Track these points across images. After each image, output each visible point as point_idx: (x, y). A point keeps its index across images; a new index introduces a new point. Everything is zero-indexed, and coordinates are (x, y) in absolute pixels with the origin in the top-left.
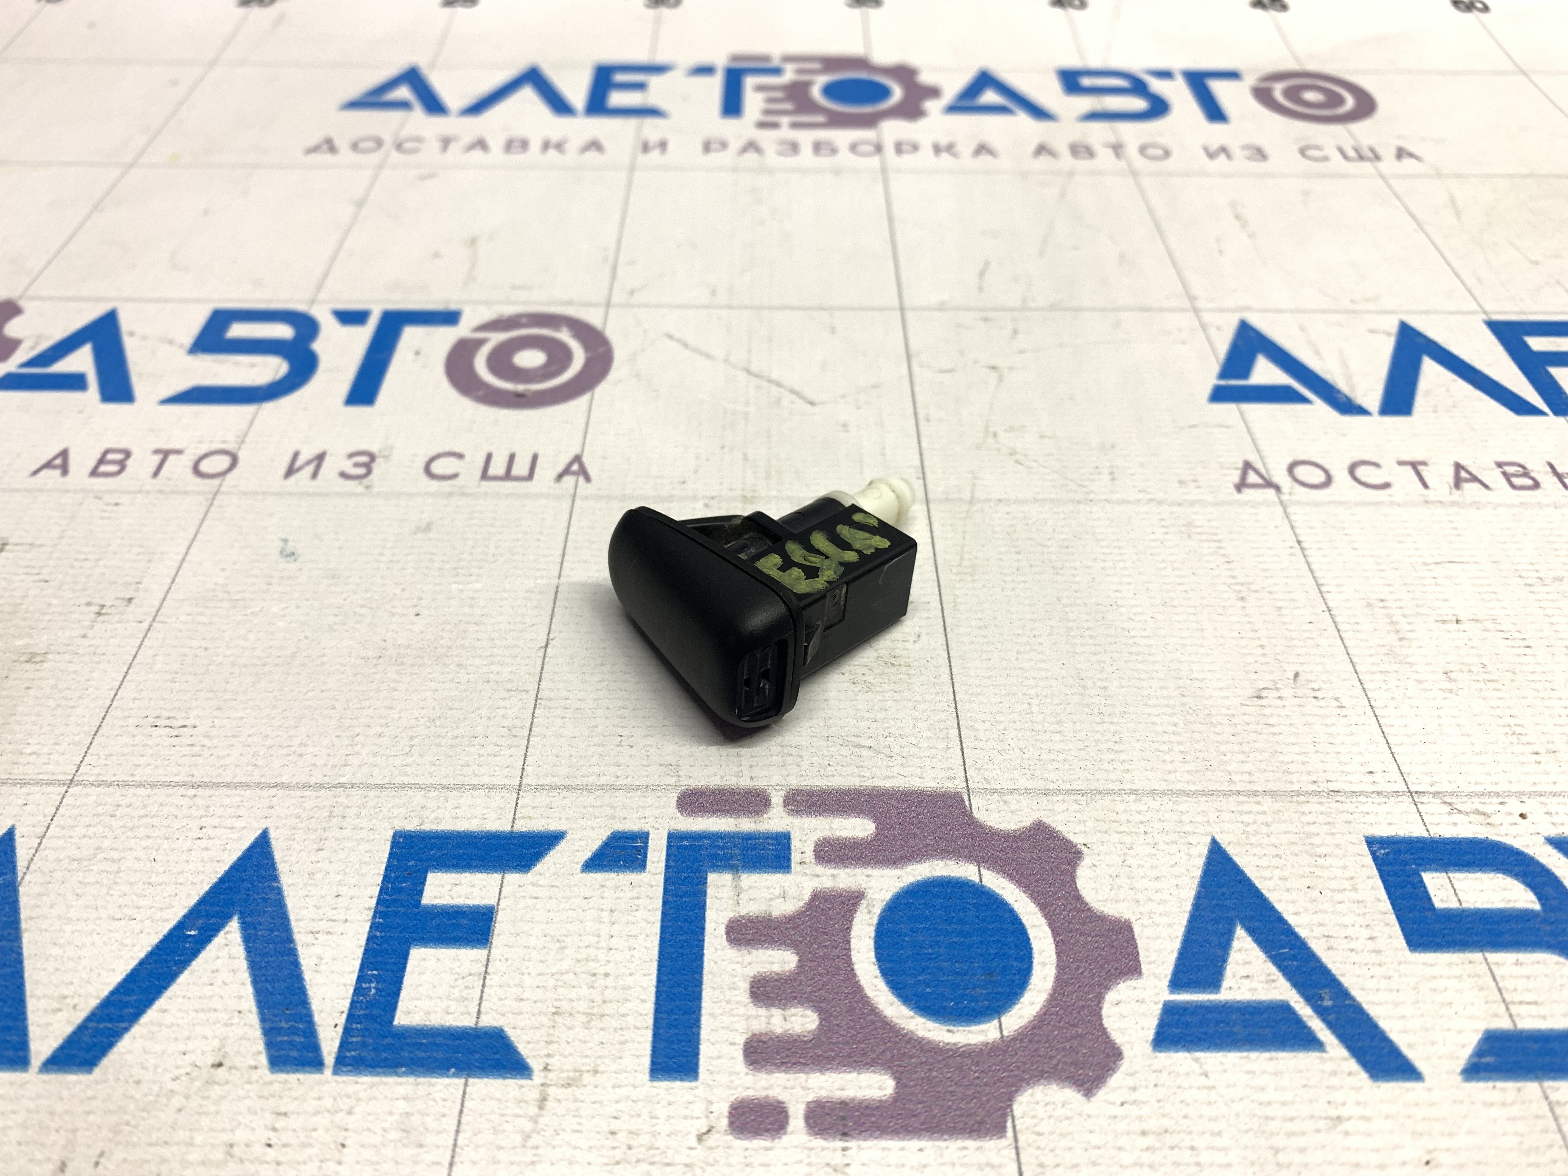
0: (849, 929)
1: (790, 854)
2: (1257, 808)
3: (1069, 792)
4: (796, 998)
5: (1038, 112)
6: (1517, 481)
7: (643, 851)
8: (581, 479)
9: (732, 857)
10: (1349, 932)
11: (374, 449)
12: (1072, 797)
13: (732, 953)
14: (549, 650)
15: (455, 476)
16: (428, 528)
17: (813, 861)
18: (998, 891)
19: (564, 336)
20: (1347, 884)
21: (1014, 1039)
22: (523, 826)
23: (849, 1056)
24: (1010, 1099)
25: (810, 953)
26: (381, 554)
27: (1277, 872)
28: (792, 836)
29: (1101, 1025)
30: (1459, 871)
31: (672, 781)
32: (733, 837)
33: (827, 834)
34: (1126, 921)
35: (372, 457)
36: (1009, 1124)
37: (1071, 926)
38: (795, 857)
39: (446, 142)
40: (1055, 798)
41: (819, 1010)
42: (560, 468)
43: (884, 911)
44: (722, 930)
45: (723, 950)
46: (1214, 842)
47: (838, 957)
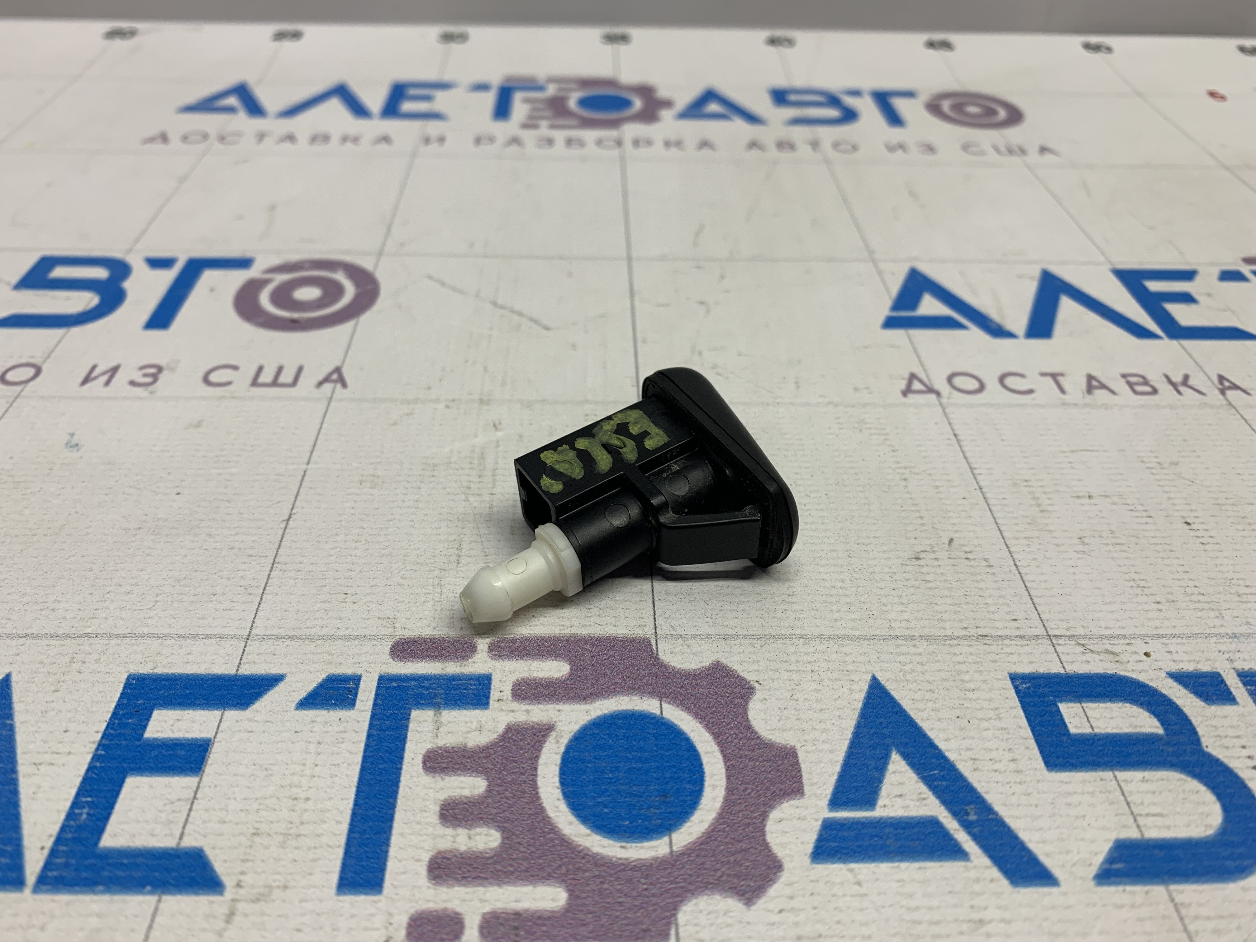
0: (538, 757)
1: (489, 692)
2: (913, 650)
3: (745, 637)
4: (482, 819)
5: (751, 118)
6: (1139, 388)
7: (354, 692)
8: (339, 386)
9: (436, 695)
10: (994, 755)
11: (162, 362)
12: (748, 641)
13: (427, 779)
14: (290, 523)
15: (229, 383)
16: (199, 424)
17: (510, 698)
18: (676, 722)
19: (340, 277)
20: (992, 714)
21: (683, 854)
22: (246, 670)
23: (527, 870)
24: (675, 908)
25: (499, 778)
26: (154, 445)
27: (930, 704)
28: (493, 677)
29: (764, 840)
30: (1091, 701)
31: (389, 631)
32: (439, 679)
33: (526, 675)
34: (791, 748)
35: (160, 369)
36: (673, 932)
37: (741, 752)
38: (494, 695)
39: (261, 136)
40: (733, 642)
41: (502, 829)
42: (321, 377)
43: (571, 741)
44: (419, 760)
45: (418, 777)
46: (874, 679)
47: (525, 782)
